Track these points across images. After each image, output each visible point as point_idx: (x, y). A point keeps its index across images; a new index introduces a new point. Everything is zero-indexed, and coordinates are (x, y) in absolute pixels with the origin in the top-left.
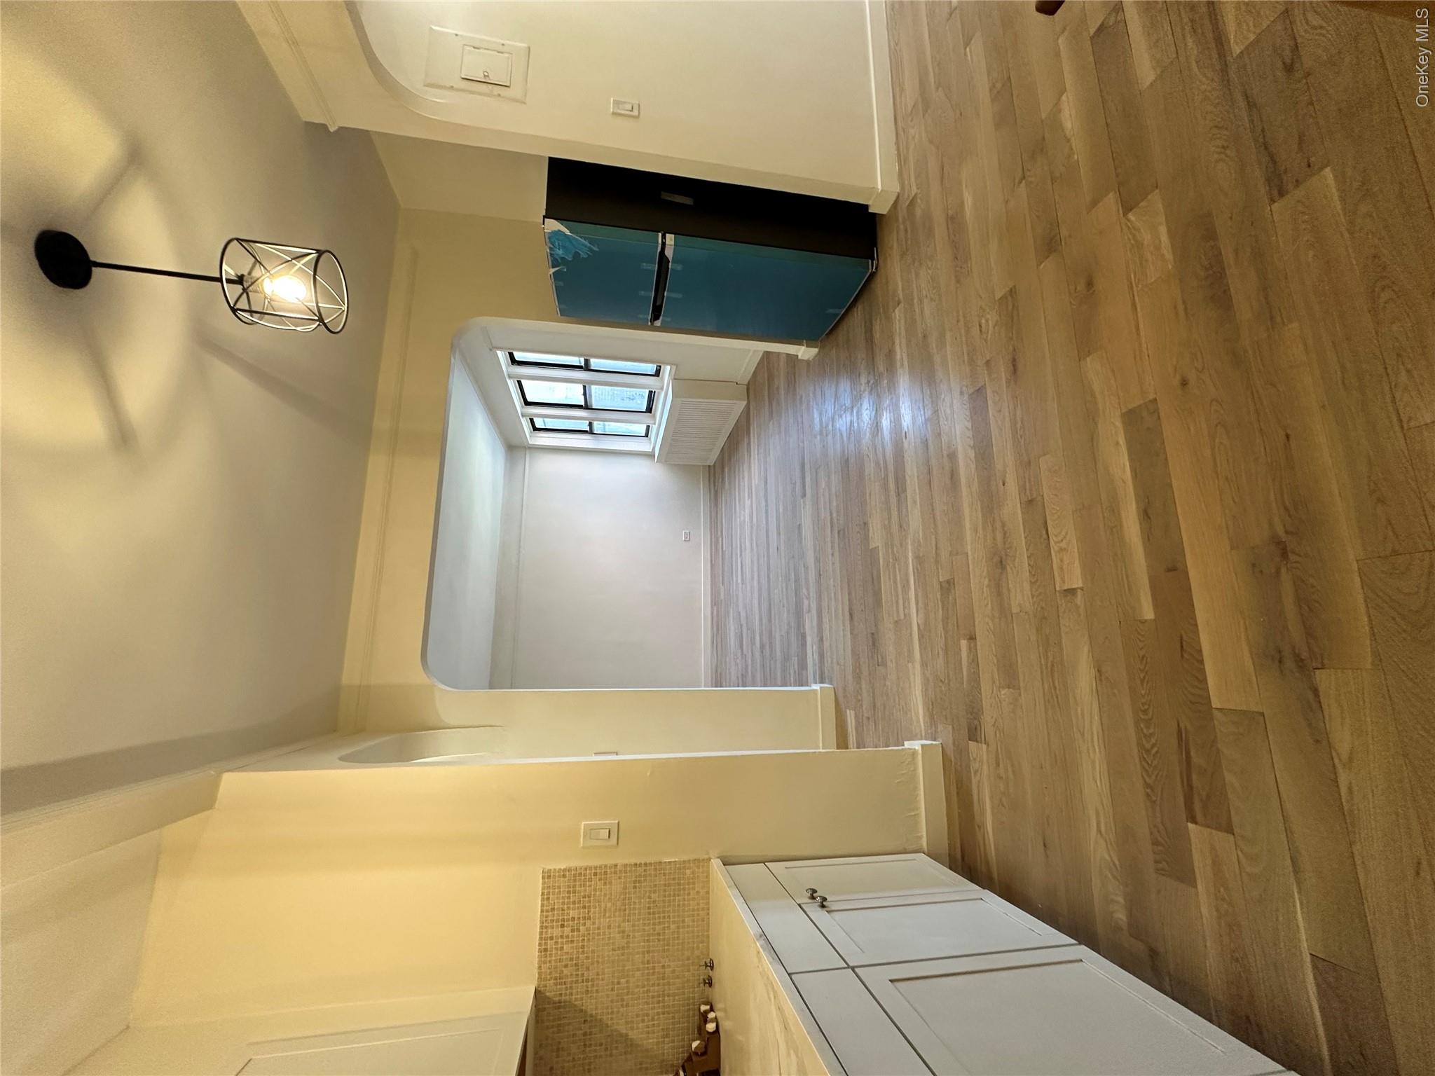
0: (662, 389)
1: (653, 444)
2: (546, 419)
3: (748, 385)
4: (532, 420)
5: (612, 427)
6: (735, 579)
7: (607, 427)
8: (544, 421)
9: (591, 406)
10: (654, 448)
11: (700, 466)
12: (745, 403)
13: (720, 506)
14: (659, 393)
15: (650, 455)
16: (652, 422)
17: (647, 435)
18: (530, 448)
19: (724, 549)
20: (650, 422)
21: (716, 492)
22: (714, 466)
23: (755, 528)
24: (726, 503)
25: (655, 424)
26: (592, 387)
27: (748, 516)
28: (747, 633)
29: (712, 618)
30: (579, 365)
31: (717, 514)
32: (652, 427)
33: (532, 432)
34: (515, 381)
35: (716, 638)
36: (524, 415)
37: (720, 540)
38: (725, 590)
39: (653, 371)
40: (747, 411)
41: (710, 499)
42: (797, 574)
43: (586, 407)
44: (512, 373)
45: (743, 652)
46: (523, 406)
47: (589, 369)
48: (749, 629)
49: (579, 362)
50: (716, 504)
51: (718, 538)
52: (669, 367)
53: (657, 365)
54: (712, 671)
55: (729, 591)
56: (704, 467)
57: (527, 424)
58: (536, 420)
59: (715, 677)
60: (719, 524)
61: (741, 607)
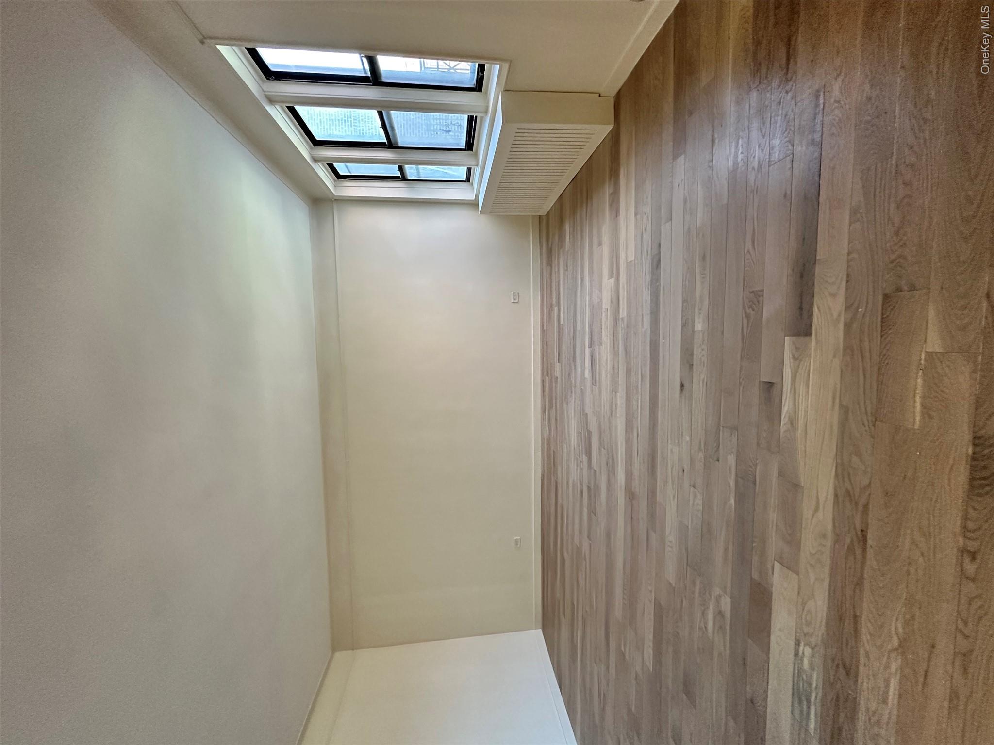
0: (486, 112)
1: (477, 191)
3: (618, 99)
4: (331, 166)
5: (426, 171)
6: (579, 369)
7: (421, 171)
8: (347, 167)
9: (397, 143)
10: (477, 196)
11: (529, 216)
12: (610, 128)
13: (555, 269)
14: (482, 118)
15: (474, 204)
16: (474, 163)
17: (468, 180)
18: (336, 200)
19: (562, 322)
20: (471, 163)
21: (550, 252)
22: (548, 214)
25: (477, 165)
26: (392, 112)
27: (609, 301)
28: (600, 449)
29: (543, 386)
30: (364, 75)
31: (551, 275)
32: (474, 169)
33: (335, 181)
34: (282, 108)
35: (549, 411)
36: (316, 159)
37: (556, 308)
38: (562, 370)
39: (473, 79)
40: (614, 138)
41: (541, 254)
42: (751, 469)
43: (390, 144)
44: (272, 95)
45: (591, 461)
46: (311, 148)
47: (379, 80)
48: (604, 449)
49: (363, 70)
50: (550, 263)
51: (551, 305)
52: (498, 66)
53: (479, 65)
54: (543, 439)
55: (569, 374)
56: (534, 217)
57: (324, 170)
58: (335, 165)
59: (547, 449)
60: (554, 288)
61: (588, 410)
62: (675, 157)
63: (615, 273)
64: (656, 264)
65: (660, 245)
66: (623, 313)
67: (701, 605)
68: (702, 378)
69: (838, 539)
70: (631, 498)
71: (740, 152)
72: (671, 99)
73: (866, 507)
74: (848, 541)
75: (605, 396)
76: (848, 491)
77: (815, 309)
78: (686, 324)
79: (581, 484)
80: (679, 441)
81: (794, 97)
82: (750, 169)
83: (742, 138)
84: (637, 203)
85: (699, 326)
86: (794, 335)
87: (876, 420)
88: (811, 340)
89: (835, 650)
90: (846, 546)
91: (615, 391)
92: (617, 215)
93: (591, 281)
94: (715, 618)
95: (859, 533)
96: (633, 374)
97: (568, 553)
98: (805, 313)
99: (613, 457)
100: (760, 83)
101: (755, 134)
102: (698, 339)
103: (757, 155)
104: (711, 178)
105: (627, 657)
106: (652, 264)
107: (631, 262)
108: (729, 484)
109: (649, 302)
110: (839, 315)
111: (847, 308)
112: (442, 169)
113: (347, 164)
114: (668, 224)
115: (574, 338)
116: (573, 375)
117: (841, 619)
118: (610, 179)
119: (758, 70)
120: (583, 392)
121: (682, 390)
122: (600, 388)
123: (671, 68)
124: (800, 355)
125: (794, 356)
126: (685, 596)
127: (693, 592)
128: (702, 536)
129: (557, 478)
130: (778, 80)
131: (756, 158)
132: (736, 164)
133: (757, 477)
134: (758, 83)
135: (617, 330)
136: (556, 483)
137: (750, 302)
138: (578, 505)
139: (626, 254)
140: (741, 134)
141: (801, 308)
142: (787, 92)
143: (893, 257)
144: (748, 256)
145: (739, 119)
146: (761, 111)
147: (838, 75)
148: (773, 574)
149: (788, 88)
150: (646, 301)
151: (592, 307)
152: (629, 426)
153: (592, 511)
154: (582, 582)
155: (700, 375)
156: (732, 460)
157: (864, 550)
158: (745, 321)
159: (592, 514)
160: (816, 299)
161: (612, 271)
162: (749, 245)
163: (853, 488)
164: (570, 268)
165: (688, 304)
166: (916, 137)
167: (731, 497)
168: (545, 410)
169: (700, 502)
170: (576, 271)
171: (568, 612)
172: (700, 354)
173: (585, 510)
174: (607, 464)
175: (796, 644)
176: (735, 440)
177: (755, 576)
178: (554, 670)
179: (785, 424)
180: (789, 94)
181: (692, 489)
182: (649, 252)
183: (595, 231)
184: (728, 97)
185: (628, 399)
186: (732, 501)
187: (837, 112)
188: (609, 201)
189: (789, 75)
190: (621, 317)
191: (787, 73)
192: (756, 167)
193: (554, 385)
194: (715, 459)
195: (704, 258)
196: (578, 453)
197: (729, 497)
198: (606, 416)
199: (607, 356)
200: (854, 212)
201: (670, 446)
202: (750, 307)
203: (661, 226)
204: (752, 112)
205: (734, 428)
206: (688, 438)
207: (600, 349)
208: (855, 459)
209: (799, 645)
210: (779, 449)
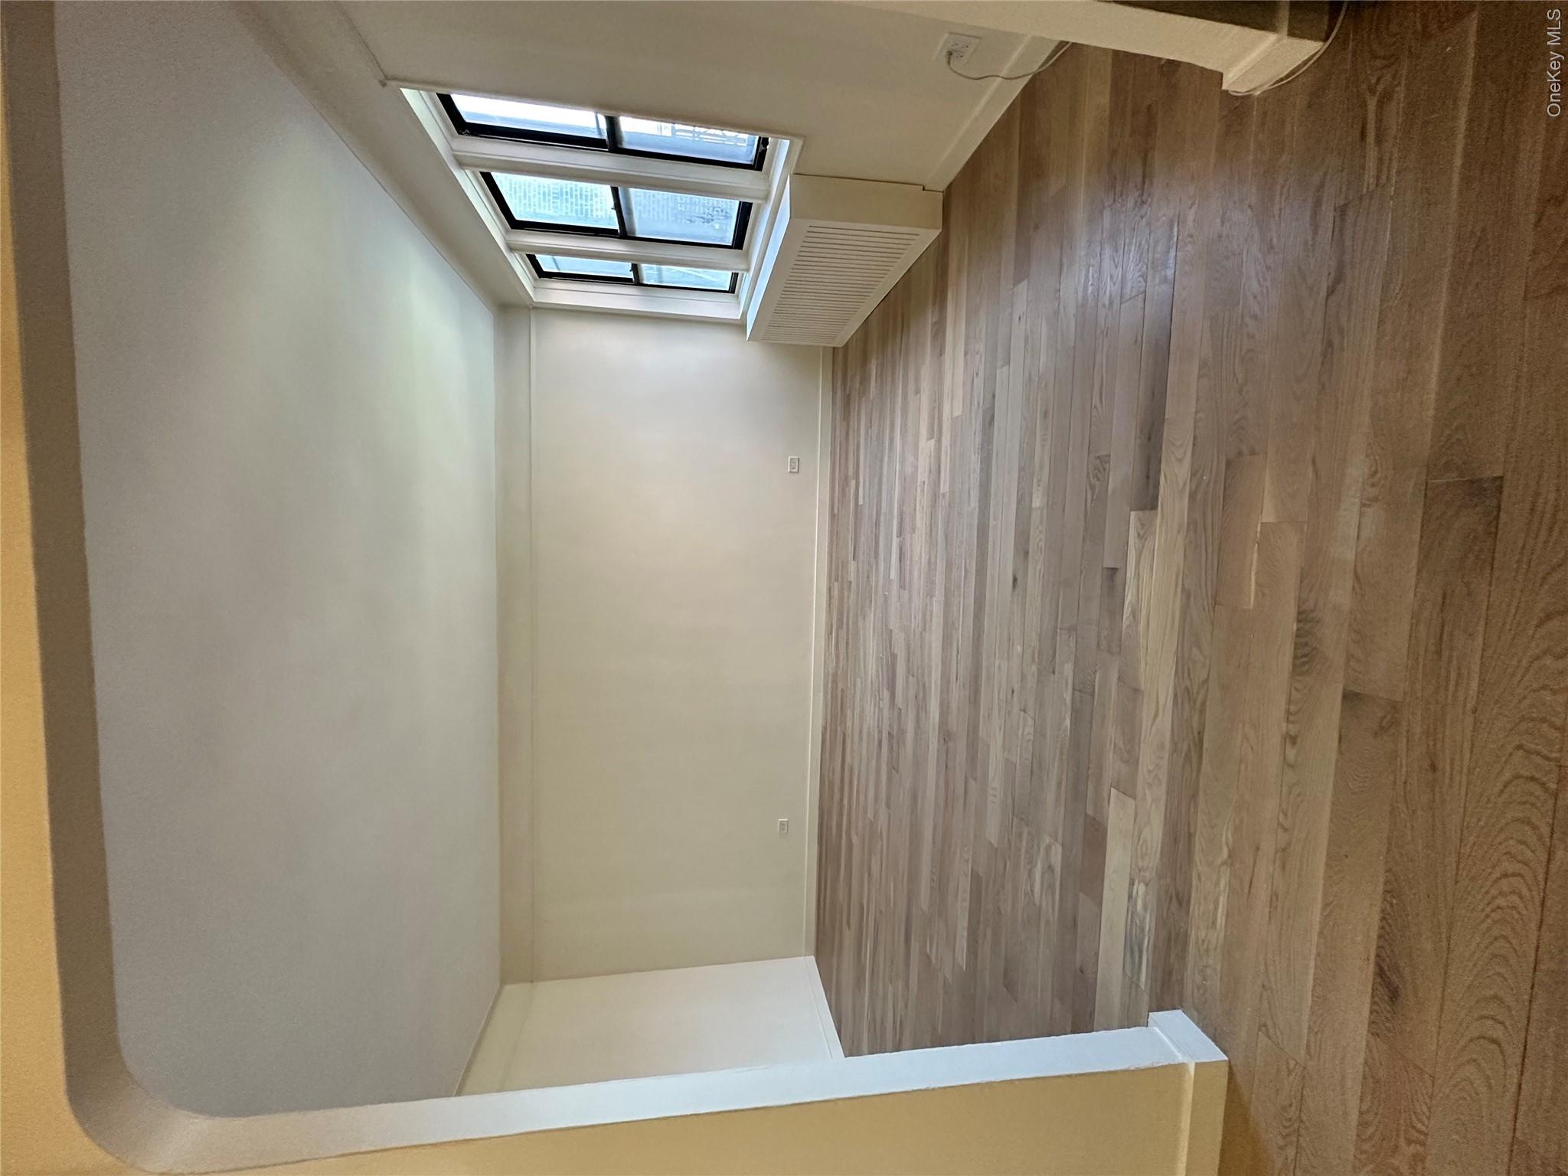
0: (766, 198)
1: (749, 305)
2: (557, 258)
3: (948, 194)
4: (532, 259)
5: (672, 274)
6: (882, 568)
7: (663, 274)
8: (554, 260)
9: (634, 233)
10: (744, 314)
11: (818, 347)
13: (853, 424)
14: (759, 206)
15: (739, 326)
16: (743, 267)
17: (732, 290)
18: (535, 308)
19: (861, 502)
20: (738, 266)
21: (847, 401)
23: (943, 503)
24: (870, 425)
25: (748, 270)
26: (632, 190)
27: (927, 472)
28: (907, 678)
29: (830, 597)
30: (597, 137)
31: (847, 434)
32: (743, 274)
33: (535, 280)
34: (474, 173)
35: (837, 631)
36: (512, 247)
37: (853, 482)
38: (858, 570)
39: (751, 152)
40: (942, 247)
41: (834, 404)
42: (1089, 678)
43: (624, 233)
44: (465, 156)
45: (894, 699)
46: (507, 231)
47: (619, 146)
48: (913, 676)
49: (596, 130)
50: (846, 415)
51: (847, 477)
52: (787, 142)
53: (760, 138)
54: (826, 675)
55: (868, 577)
56: (825, 348)
57: (522, 264)
58: (539, 257)
59: (832, 687)
60: (851, 455)
61: (894, 624)
62: (1017, 281)
63: (935, 432)
64: (989, 421)
65: (994, 396)
66: (944, 487)
67: (1028, 863)
68: (1038, 568)
69: (1175, 749)
70: (946, 739)
71: (1090, 283)
72: (1014, 207)
73: (1203, 704)
74: (1185, 747)
75: (917, 602)
76: (1187, 689)
77: (1162, 477)
78: (1023, 499)
79: (880, 732)
80: (1008, 654)
81: (1149, 224)
82: (1100, 306)
83: (1093, 266)
84: (967, 338)
85: (1037, 502)
86: (1141, 509)
87: (1215, 604)
88: (1157, 515)
89: (1168, 880)
90: (1183, 754)
91: (930, 594)
92: (941, 353)
93: (904, 443)
94: (1043, 874)
95: (1196, 735)
96: (954, 570)
97: (857, 834)
98: (1151, 481)
99: (924, 686)
100: (1114, 201)
101: (1107, 263)
102: (1036, 517)
103: (1108, 289)
104: (1057, 313)
105: (934, 961)
106: (984, 421)
107: (958, 417)
108: (1065, 700)
109: (979, 471)
110: (1185, 484)
111: (1193, 475)
112: (695, 271)
113: (555, 257)
114: (1005, 368)
115: (877, 524)
116: (874, 579)
117: (1176, 841)
118: (934, 304)
119: (1113, 186)
120: (886, 599)
121: (1014, 586)
122: (910, 592)
123: (1015, 166)
124: (1145, 533)
125: (1139, 535)
126: (1009, 857)
127: (1019, 850)
128: (1032, 772)
129: (845, 728)
130: (1133, 201)
131: (1108, 293)
132: (1085, 297)
133: (1096, 687)
134: (1112, 201)
135: (935, 511)
136: (844, 735)
137: (1095, 469)
138: (873, 763)
139: (952, 406)
140: (1092, 261)
141: (1148, 477)
142: (1142, 217)
143: (1237, 417)
144: (1094, 413)
145: (1090, 242)
146: (1114, 237)
147: (1193, 204)
148: (1109, 804)
149: (1143, 212)
150: (975, 469)
151: (904, 479)
152: (947, 640)
153: (894, 768)
154: (875, 869)
155: (1036, 567)
156: (1068, 668)
157: (1200, 757)
158: (1089, 493)
159: (893, 771)
160: (1163, 466)
161: (933, 430)
162: (1096, 400)
163: (1192, 685)
164: (875, 424)
165: (1025, 472)
166: (1260, 286)
167: (1067, 717)
168: (831, 633)
169: (1032, 730)
170: (883, 431)
171: (854, 920)
172: (1038, 537)
173: (884, 767)
174: (916, 698)
175: (1130, 884)
176: (1073, 644)
177: (1090, 812)
178: (831, 1012)
179: (1128, 618)
180: (1144, 219)
181: (1022, 713)
182: (981, 405)
183: (911, 374)
184: (1080, 215)
185: (947, 605)
186: (1068, 722)
187: (1189, 248)
188: (932, 332)
189: (1144, 198)
190: (941, 492)
191: (1142, 194)
192: (1107, 303)
193: (846, 593)
194: (1051, 670)
195: (1045, 414)
196: (877, 689)
197: (1065, 718)
198: (917, 631)
199: (921, 546)
200: (1203, 365)
201: (997, 662)
202: (1096, 476)
203: (996, 370)
204: (1105, 235)
205: (1072, 629)
206: (1019, 648)
207: (911, 538)
208: (1195, 650)
209: (1133, 884)
210: (1120, 649)
